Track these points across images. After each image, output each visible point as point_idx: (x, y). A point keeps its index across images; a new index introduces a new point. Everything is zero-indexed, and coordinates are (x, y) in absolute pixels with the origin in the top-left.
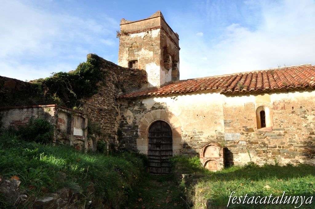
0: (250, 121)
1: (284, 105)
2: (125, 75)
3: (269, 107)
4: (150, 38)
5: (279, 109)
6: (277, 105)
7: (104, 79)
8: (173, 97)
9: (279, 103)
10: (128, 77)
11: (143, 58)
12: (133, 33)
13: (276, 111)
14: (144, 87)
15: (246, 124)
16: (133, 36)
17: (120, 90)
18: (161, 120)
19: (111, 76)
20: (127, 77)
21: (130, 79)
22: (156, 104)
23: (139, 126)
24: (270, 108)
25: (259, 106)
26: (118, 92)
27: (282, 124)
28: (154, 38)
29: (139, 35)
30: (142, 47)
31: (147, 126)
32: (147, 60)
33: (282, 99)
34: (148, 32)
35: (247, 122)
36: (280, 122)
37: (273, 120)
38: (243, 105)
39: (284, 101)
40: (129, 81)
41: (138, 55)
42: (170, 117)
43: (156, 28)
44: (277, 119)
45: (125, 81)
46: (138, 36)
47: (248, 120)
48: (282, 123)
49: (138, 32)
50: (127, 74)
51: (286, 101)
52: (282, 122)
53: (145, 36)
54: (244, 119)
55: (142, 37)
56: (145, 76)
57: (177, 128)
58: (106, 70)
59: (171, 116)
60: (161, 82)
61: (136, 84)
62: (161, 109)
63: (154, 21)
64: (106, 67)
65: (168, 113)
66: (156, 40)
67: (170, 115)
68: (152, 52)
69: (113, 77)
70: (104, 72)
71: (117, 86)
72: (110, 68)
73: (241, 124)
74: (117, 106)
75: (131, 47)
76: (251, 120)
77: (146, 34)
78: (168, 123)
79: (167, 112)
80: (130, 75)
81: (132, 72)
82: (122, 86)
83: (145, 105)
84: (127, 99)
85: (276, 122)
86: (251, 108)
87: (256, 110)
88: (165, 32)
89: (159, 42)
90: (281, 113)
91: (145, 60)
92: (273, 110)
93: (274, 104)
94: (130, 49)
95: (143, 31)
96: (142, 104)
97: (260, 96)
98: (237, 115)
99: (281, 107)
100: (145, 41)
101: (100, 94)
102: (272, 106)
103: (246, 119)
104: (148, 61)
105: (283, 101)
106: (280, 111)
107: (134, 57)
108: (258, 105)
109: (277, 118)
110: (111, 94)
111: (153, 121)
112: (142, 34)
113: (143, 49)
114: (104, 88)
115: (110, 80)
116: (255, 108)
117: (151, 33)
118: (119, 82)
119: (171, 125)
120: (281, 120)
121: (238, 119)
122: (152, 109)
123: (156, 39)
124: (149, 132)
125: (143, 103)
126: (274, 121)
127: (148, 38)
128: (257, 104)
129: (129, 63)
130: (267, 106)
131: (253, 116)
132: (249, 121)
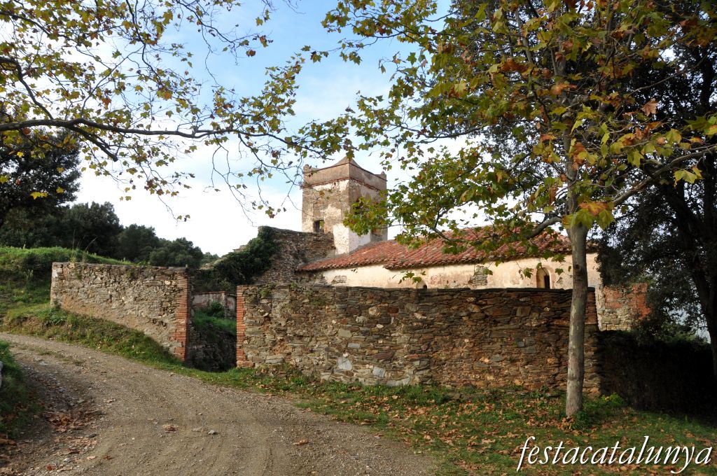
2: (307, 241)
3: (427, 281)
4: (337, 191)
5: (436, 283)
6: (434, 280)
7: (278, 251)
10: (310, 244)
11: (330, 217)
12: (318, 184)
13: (433, 286)
14: (330, 254)
16: (317, 188)
17: (301, 260)
19: (288, 247)
21: (313, 246)
22: (337, 277)
24: (428, 283)
26: (297, 263)
28: (341, 191)
29: (325, 187)
30: (329, 203)
32: (335, 220)
34: (335, 184)
39: (440, 275)
40: (312, 248)
41: (324, 214)
43: (344, 179)
45: (307, 248)
49: (324, 183)
50: (309, 240)
51: (442, 275)
53: (331, 189)
55: (329, 190)
56: (332, 240)
58: (281, 240)
60: (350, 248)
61: (320, 252)
62: (342, 282)
63: (341, 169)
64: (281, 237)
66: (344, 194)
68: (340, 210)
69: (292, 246)
70: (279, 244)
71: (296, 257)
72: (286, 238)
74: (297, 279)
75: (316, 203)
77: (333, 187)
80: (313, 241)
82: (303, 255)
83: (325, 278)
84: (308, 272)
88: (357, 181)
89: (348, 197)
91: (332, 220)
92: (431, 285)
93: (432, 278)
94: (315, 205)
95: (330, 182)
96: (323, 278)
99: (437, 281)
100: (332, 195)
101: (274, 269)
104: (335, 222)
106: (437, 286)
107: (320, 215)
110: (289, 267)
113: (329, 207)
114: (278, 262)
115: (286, 252)
117: (339, 184)
118: (299, 251)
122: (332, 282)
123: (344, 192)
125: (324, 276)
129: (314, 224)
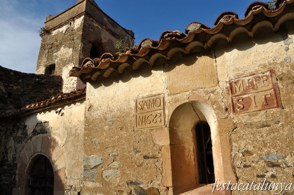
0: (151, 160)
1: (276, 88)
2: (26, 84)
3: (213, 103)
4: (72, 30)
5: (253, 108)
6: (245, 92)
8: (59, 109)
9: (252, 83)
10: (30, 87)
11: (61, 60)
13: (242, 118)
15: (138, 173)
16: (54, 33)
18: (42, 154)
20: (28, 87)
21: (33, 90)
22: (39, 125)
23: (19, 165)
24: (219, 108)
25: (178, 104)
27: (273, 176)
28: (76, 29)
29: (61, 30)
30: (62, 44)
31: (26, 166)
32: (65, 61)
33: (265, 66)
34: (70, 24)
35: (141, 165)
36: (262, 163)
37: (233, 159)
38: (133, 104)
39: (272, 71)
40: (31, 93)
41: (56, 57)
42: (52, 149)
43: (79, 15)
44: (247, 153)
45: (25, 92)
46: (59, 31)
47: (146, 157)
48: (271, 171)
50: (29, 82)
51: (280, 70)
52: (273, 165)
53: (67, 30)
54: (133, 153)
55: (64, 32)
56: (60, 84)
57: (60, 170)
59: (54, 147)
62: (43, 133)
65: (51, 139)
66: (78, 31)
67: (52, 144)
68: (71, 50)
73: (123, 173)
75: (51, 48)
76: (154, 157)
77: (68, 27)
78: (50, 160)
79: (49, 138)
80: (34, 83)
81: (37, 79)
83: (28, 128)
85: (245, 166)
86: (154, 114)
87: (168, 119)
88: (96, 21)
89: (81, 33)
90: (263, 126)
91: (63, 61)
92: (232, 115)
93: (231, 89)
94: (50, 50)
95: (66, 23)
96: (24, 127)
97: (181, 68)
98: (115, 142)
99: (261, 98)
100: (66, 36)
102: (226, 101)
103: (138, 154)
104: (65, 63)
105: (268, 73)
106: (261, 117)
107: (52, 60)
108: (176, 101)
109: (250, 148)
111: (33, 156)
112: (64, 28)
113: (62, 48)
116: (167, 112)
117: (74, 23)
119: (52, 163)
120: (268, 154)
121: (116, 154)
122: (33, 133)
123: (78, 29)
124: (31, 176)
125: (26, 124)
126: (238, 163)
127: (70, 31)
128: (174, 97)
130: (205, 101)
131: (161, 144)
132: (147, 161)
